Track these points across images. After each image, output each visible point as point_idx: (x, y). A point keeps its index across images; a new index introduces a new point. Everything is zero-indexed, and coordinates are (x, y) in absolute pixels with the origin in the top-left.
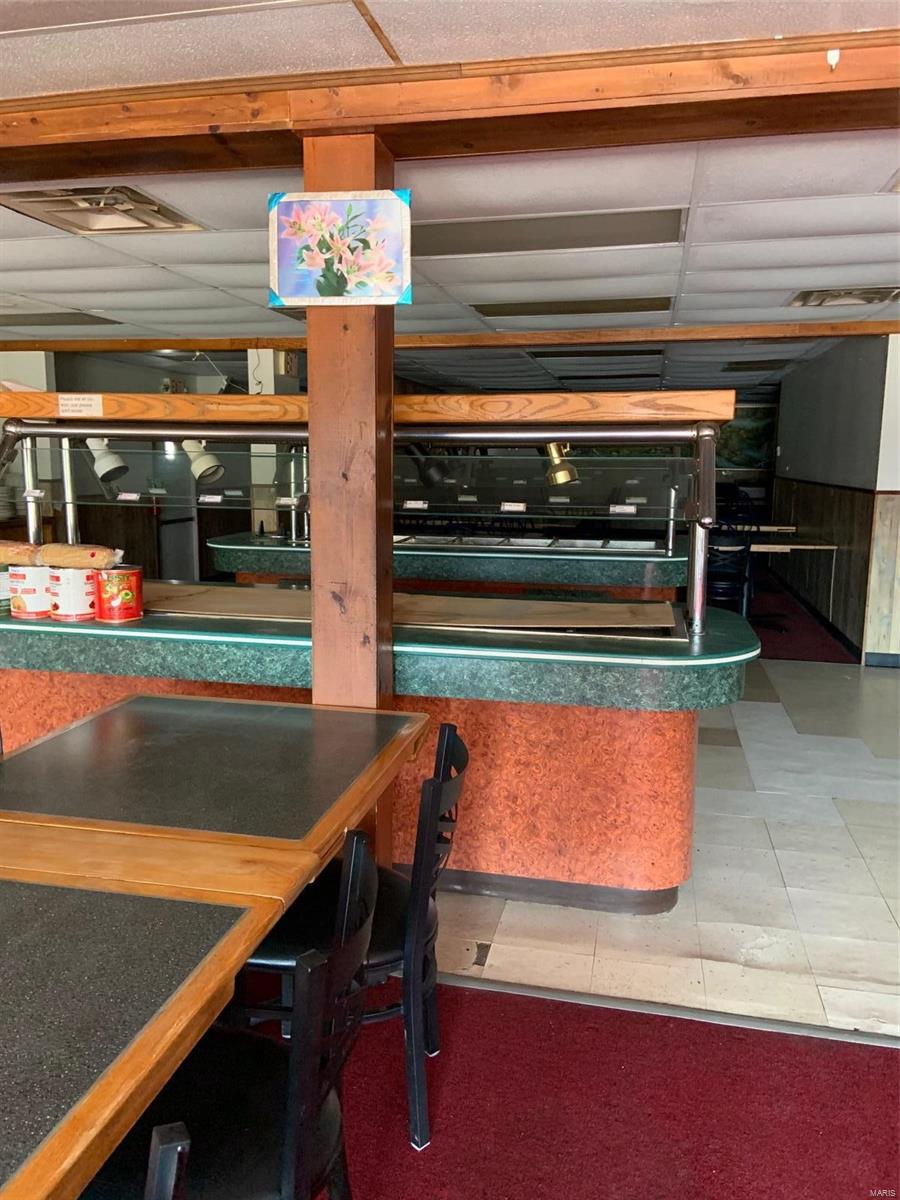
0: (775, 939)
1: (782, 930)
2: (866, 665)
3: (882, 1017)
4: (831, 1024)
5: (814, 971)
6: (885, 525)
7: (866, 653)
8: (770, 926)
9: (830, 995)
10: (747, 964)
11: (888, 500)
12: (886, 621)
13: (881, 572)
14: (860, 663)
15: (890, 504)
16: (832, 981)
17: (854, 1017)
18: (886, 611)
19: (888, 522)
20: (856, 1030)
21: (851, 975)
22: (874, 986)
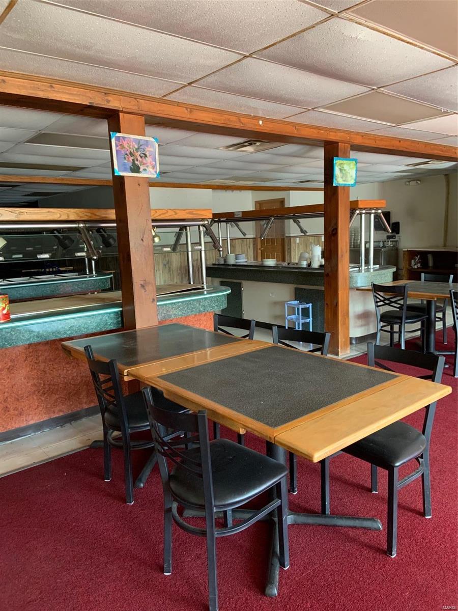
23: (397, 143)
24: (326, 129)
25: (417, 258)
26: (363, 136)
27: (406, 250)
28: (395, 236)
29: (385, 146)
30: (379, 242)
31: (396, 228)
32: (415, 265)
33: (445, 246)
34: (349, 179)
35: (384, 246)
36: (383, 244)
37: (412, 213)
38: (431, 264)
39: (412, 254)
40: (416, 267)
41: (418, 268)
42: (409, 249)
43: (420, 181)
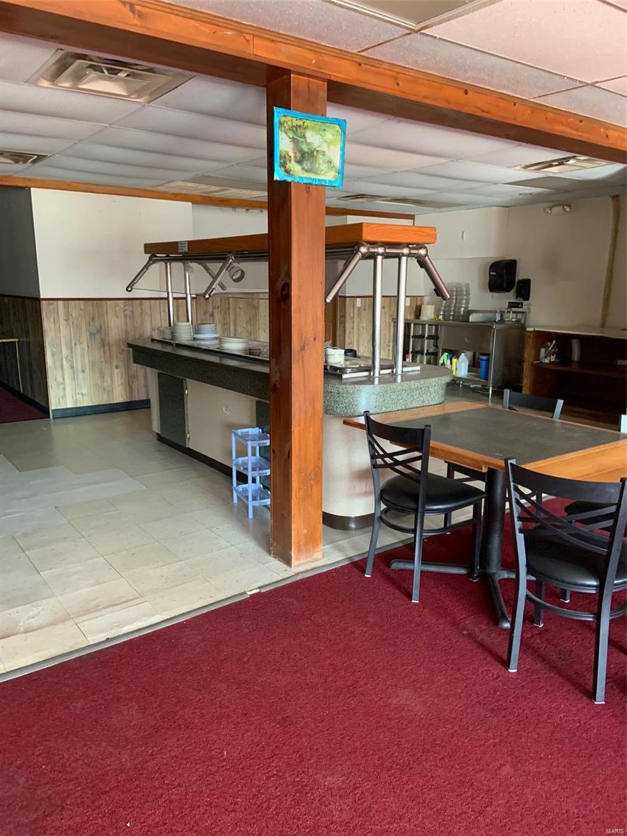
0: (41, 608)
1: (44, 601)
2: (54, 418)
3: (120, 625)
4: (92, 643)
5: (72, 616)
6: (50, 322)
7: (53, 410)
8: (35, 601)
9: (85, 626)
10: (26, 632)
11: (50, 304)
12: (61, 386)
13: (53, 354)
14: (49, 417)
15: (51, 307)
16: (85, 618)
17: (104, 632)
18: (60, 380)
19: (52, 320)
20: (107, 639)
21: (96, 609)
22: (111, 609)
23: (458, 96)
24: (239, 28)
25: (551, 345)
26: (360, 64)
27: (532, 329)
28: (522, 303)
29: (426, 97)
30: (495, 312)
31: (524, 290)
32: (546, 357)
33: (603, 325)
34: (323, 167)
35: (502, 321)
36: (502, 316)
37: (552, 264)
38: (576, 356)
39: (543, 338)
40: (547, 361)
41: (551, 363)
42: (536, 329)
43: (569, 206)
